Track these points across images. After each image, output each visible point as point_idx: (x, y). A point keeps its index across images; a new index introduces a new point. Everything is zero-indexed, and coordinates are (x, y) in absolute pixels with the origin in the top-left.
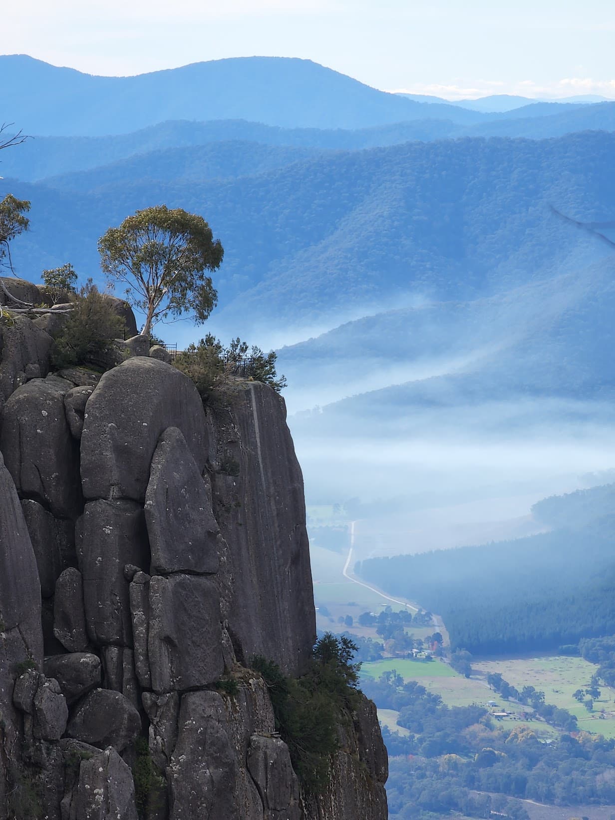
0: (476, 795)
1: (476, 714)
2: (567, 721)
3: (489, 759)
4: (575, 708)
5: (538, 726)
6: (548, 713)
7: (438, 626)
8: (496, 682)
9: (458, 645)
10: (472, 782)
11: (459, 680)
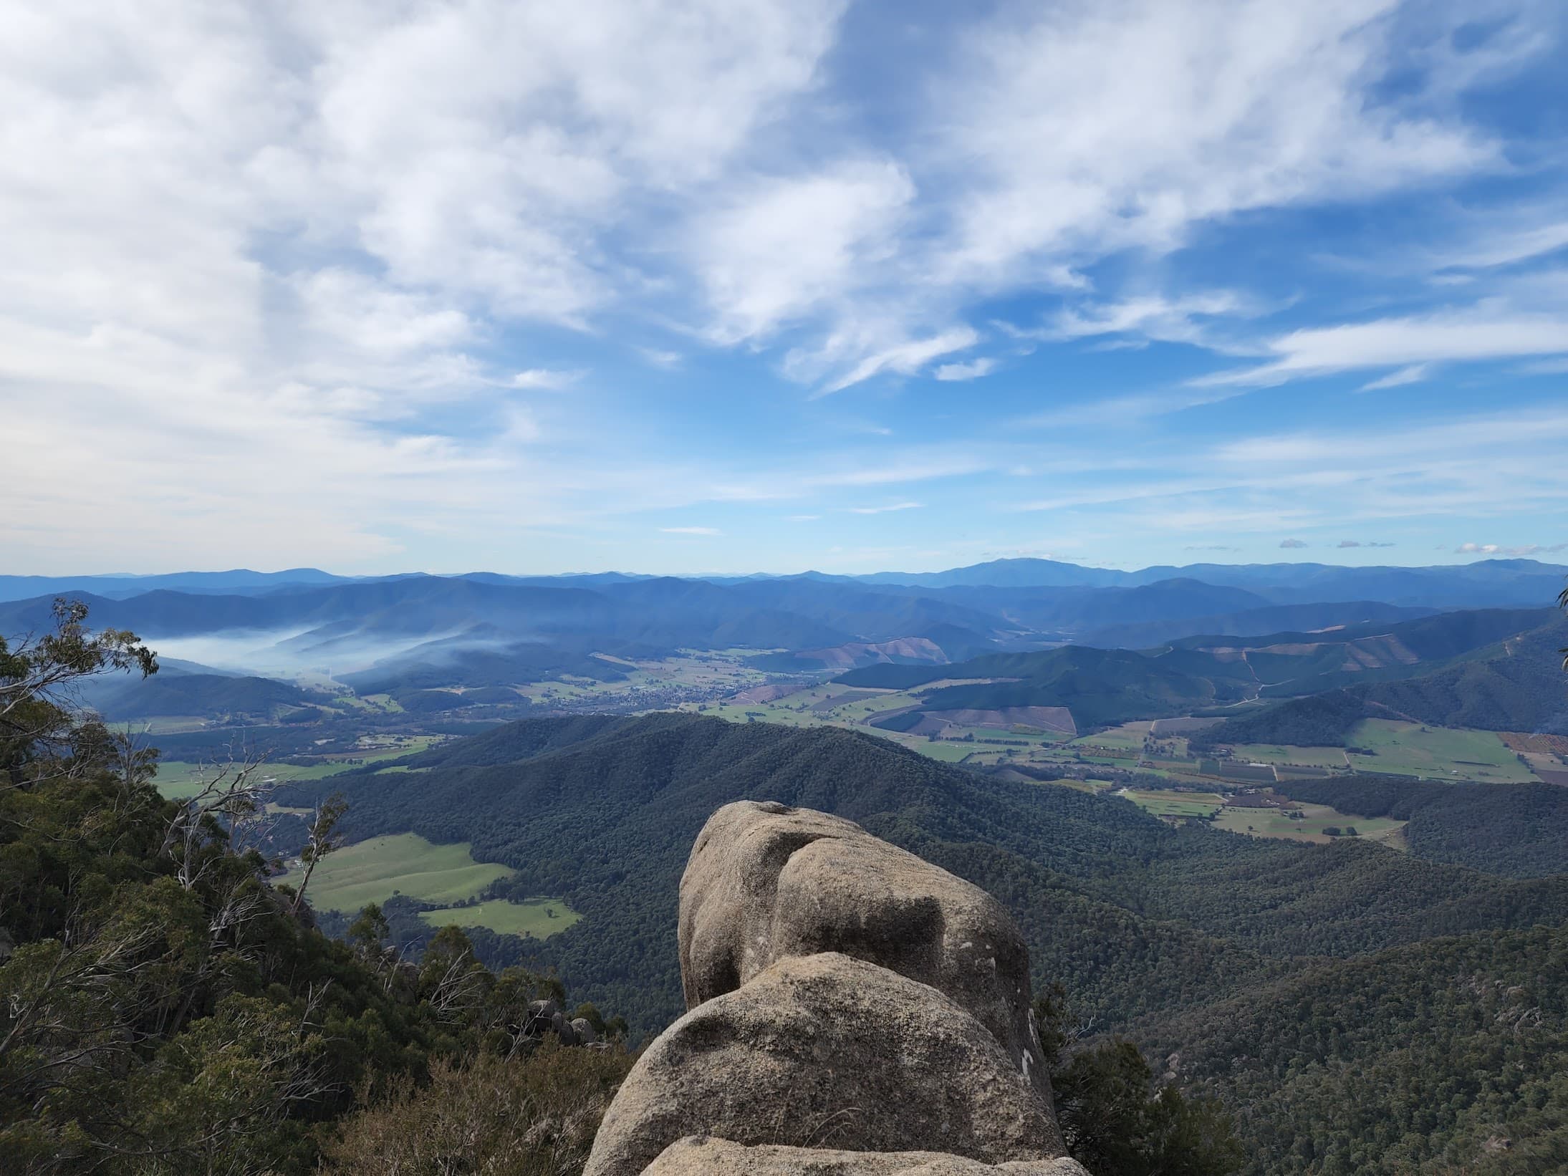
0: (363, 726)
1: (362, 708)
2: (384, 708)
3: (366, 718)
4: (385, 705)
5: (377, 710)
6: (379, 707)
7: (352, 689)
8: (366, 701)
9: (357, 693)
10: (362, 723)
11: (358, 701)
